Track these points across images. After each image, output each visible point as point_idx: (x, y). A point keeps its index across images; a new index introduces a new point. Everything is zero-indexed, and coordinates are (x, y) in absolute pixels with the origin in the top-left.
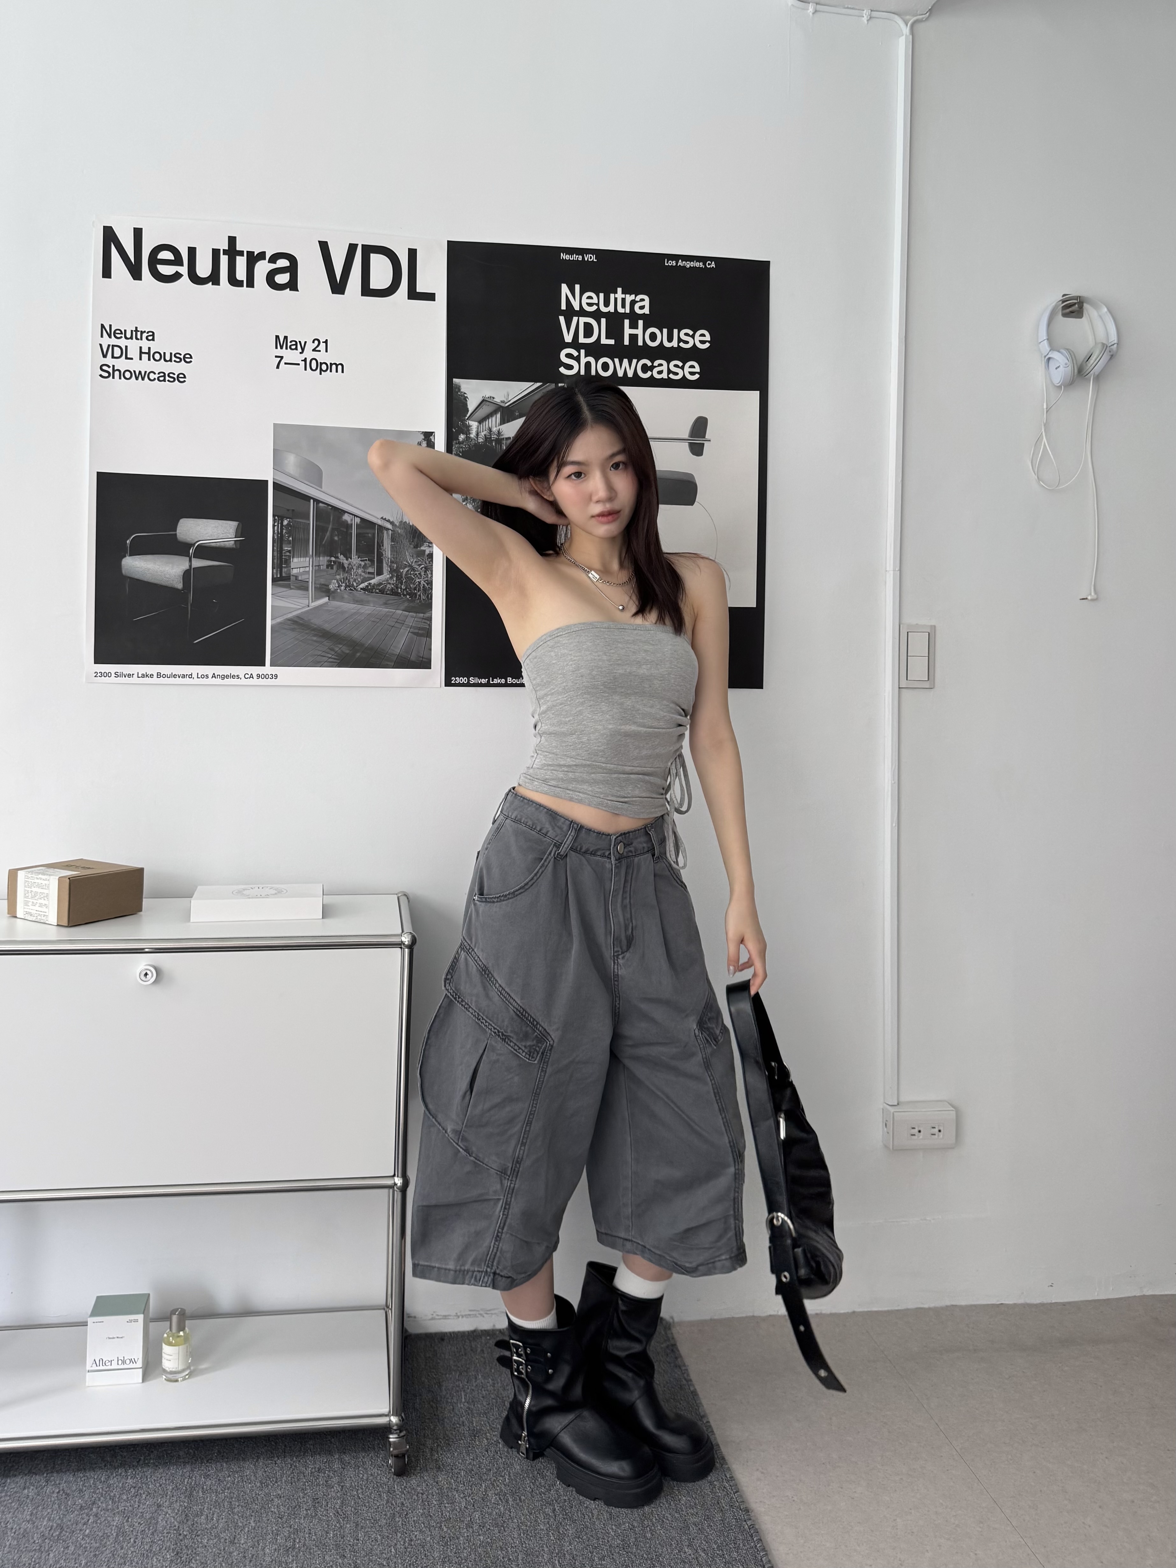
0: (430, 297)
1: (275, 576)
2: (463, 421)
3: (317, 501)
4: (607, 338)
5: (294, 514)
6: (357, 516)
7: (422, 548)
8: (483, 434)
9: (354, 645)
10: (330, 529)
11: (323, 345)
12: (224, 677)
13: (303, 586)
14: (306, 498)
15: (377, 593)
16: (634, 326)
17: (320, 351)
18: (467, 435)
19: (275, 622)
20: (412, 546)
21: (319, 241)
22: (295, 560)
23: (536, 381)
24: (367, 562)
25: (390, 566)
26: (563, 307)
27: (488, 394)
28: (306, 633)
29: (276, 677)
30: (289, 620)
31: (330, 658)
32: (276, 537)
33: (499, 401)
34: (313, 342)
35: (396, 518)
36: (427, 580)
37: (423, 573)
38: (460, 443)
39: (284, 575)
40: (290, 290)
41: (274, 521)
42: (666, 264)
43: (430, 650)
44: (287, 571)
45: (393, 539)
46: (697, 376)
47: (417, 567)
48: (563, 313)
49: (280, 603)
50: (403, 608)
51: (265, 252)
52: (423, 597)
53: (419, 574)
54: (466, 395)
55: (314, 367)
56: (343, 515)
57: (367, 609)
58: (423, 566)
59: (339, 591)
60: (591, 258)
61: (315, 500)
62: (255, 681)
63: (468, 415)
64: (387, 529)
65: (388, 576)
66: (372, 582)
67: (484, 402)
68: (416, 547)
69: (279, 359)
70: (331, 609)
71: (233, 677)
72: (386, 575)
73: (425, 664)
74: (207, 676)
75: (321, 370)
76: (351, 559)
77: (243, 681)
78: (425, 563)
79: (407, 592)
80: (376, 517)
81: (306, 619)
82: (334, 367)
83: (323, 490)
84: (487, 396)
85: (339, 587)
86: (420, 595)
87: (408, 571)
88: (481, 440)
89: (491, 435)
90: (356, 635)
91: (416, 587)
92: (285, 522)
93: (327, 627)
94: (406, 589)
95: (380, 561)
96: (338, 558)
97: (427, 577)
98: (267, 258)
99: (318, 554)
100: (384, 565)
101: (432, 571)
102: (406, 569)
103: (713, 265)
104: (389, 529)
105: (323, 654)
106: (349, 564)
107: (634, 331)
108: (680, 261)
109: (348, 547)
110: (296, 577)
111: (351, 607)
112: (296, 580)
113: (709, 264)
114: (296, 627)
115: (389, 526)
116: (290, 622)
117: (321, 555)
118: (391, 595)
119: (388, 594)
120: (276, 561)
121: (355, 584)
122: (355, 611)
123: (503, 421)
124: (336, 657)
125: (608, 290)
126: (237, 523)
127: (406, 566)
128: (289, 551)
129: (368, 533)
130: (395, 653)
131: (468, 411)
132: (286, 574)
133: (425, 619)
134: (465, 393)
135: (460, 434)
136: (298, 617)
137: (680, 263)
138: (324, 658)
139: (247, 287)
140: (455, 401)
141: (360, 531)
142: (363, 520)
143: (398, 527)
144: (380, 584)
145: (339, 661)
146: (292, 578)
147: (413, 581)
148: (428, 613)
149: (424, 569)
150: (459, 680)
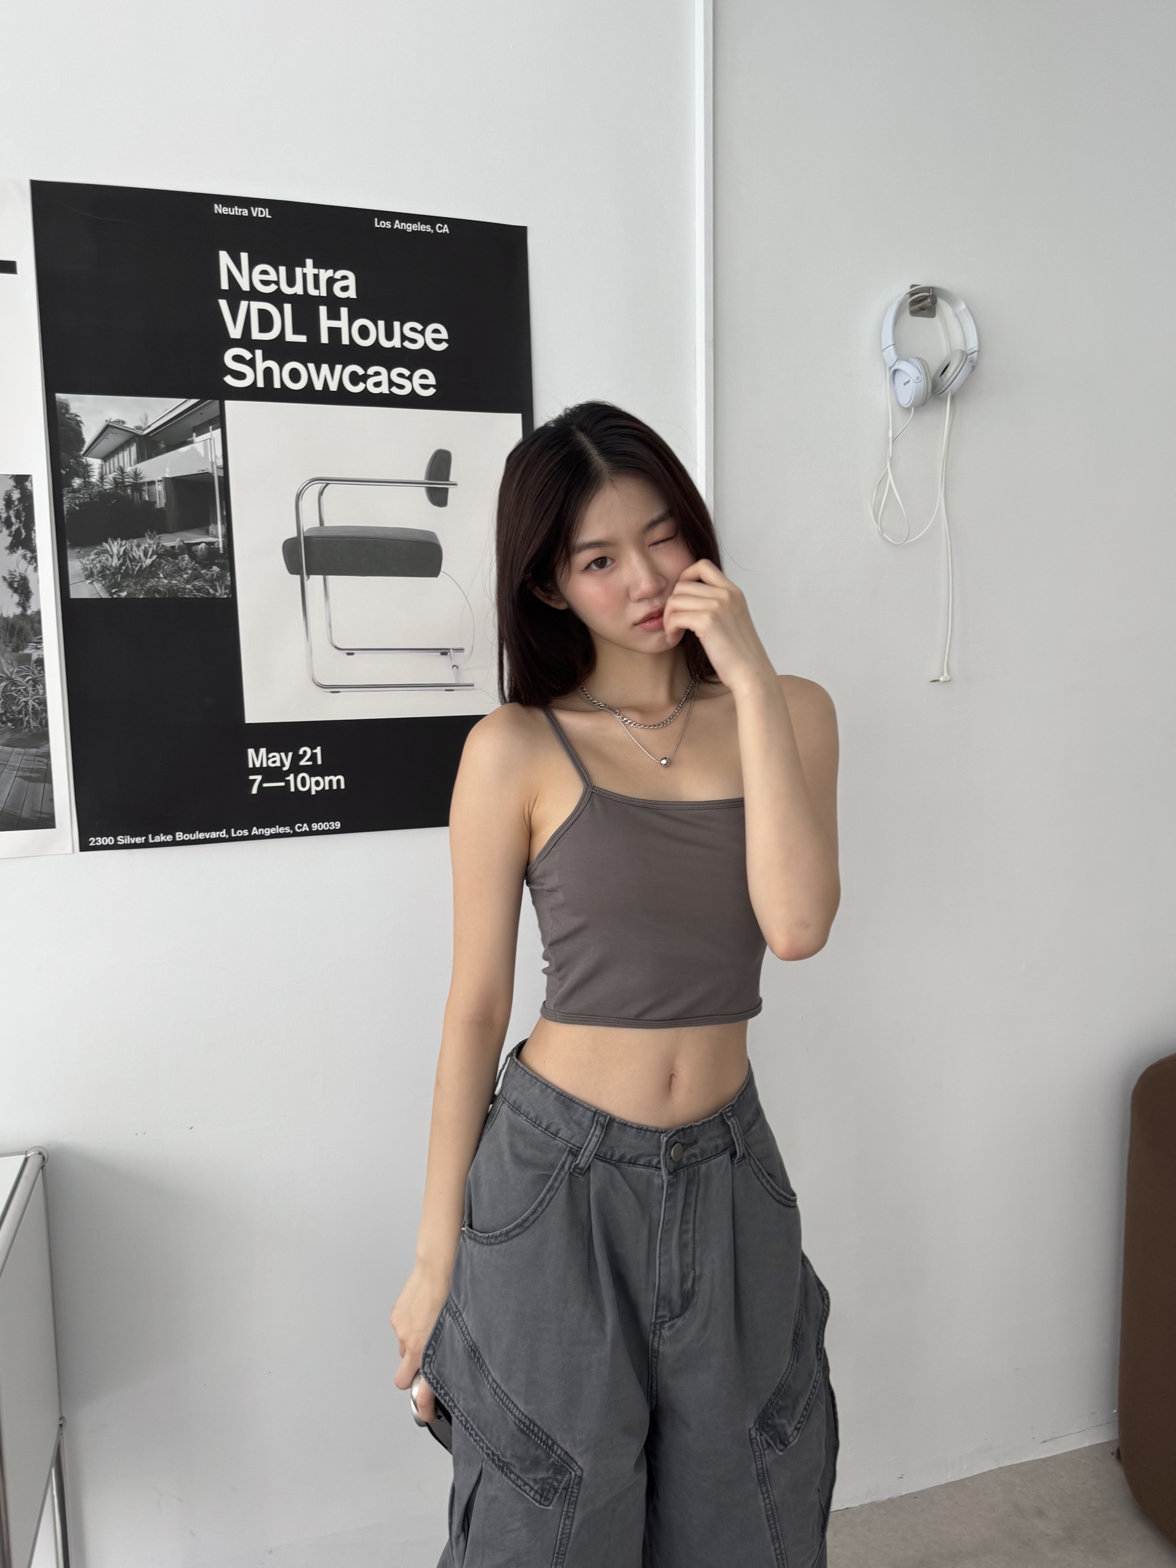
0: (8, 268)
2: (77, 458)
4: (295, 332)
7: (27, 651)
8: (110, 477)
16: (334, 315)
18: (85, 479)
20: (9, 649)
23: (190, 397)
26: (225, 286)
27: (114, 415)
33: (132, 427)
36: (38, 699)
37: (30, 689)
38: (74, 491)
42: (376, 226)
43: (52, 800)
46: (431, 391)
47: (20, 679)
48: (224, 294)
52: (33, 724)
53: (25, 689)
54: (79, 419)
58: (29, 678)
60: (262, 212)
63: (85, 449)
67: (109, 429)
68: (16, 649)
73: (45, 821)
78: (33, 673)
79: (7, 717)
84: (113, 420)
86: (28, 722)
87: (6, 686)
88: (108, 486)
89: (123, 478)
91: (21, 711)
97: (38, 693)
101: (44, 685)
103: (446, 229)
107: (334, 324)
108: (397, 221)
113: (440, 228)
123: (142, 457)
125: (292, 262)
131: (82, 441)
133: (39, 756)
134: (77, 416)
135: (73, 478)
137: (397, 225)
140: (61, 428)
147: (16, 701)
148: (44, 746)
149: (31, 682)
150: (101, 841)
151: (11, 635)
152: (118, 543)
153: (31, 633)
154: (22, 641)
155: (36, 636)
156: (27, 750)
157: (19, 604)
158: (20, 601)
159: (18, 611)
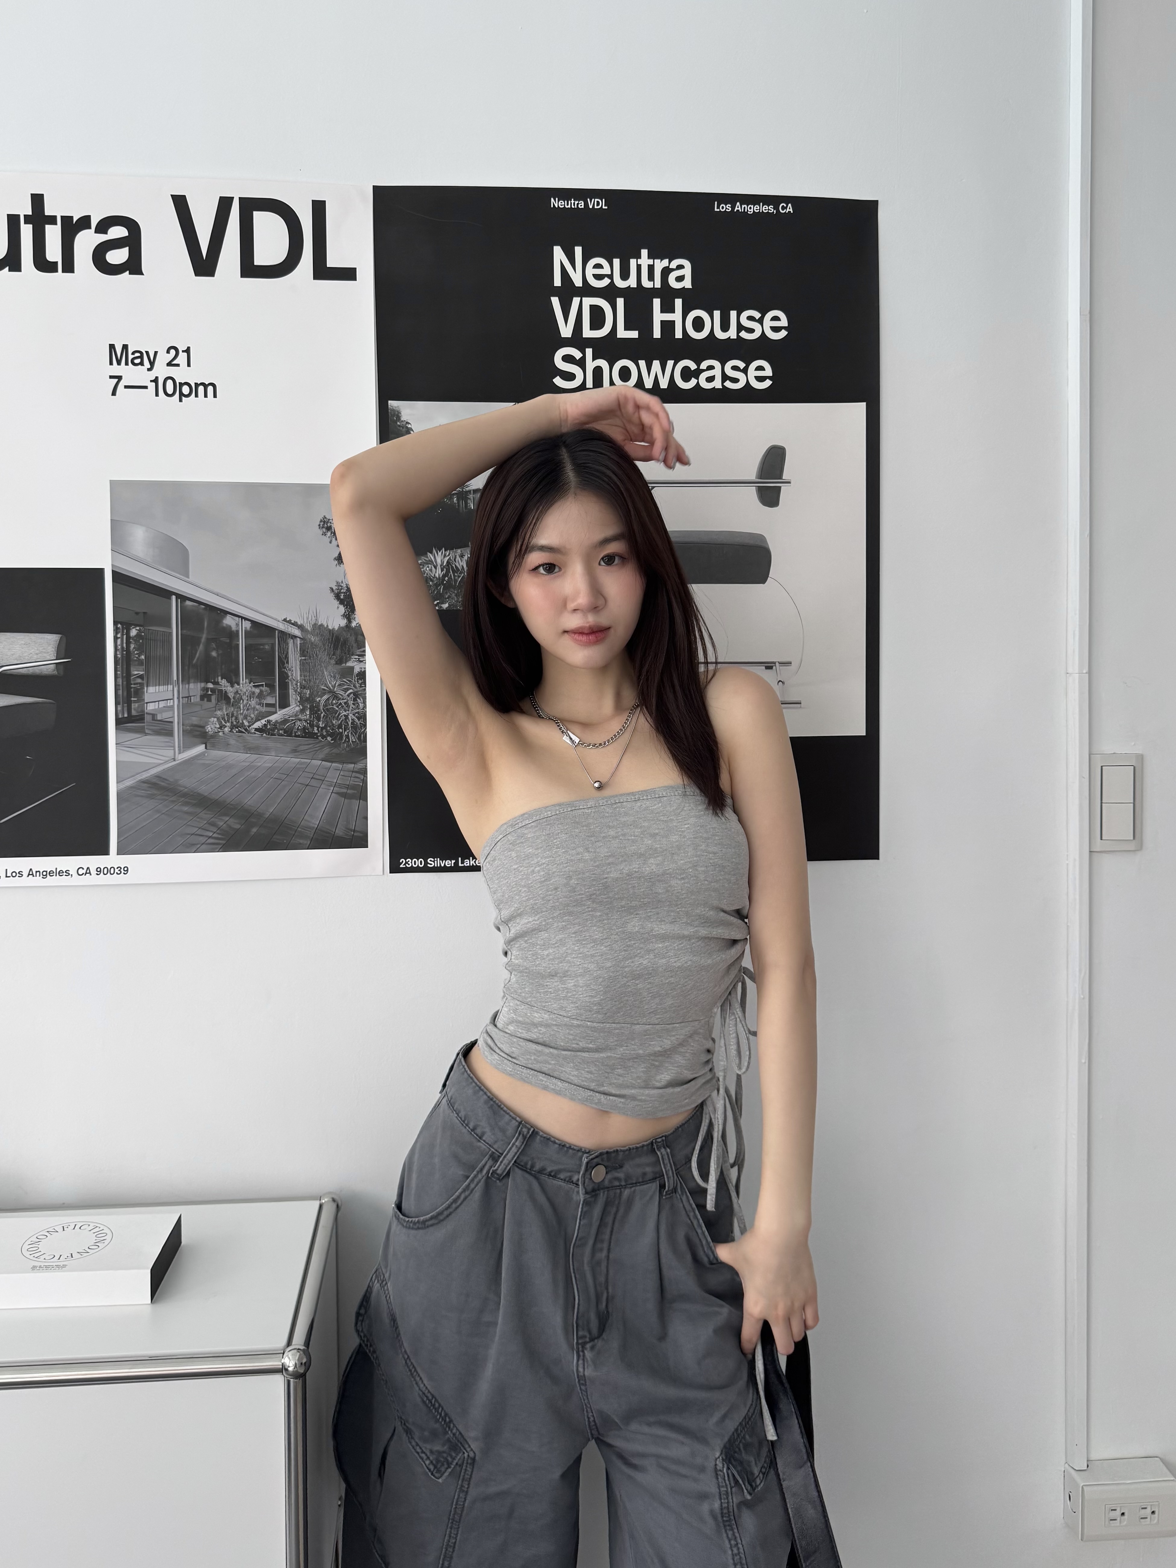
0: (349, 274)
1: (120, 716)
3: (182, 598)
4: (627, 328)
5: (146, 619)
6: (246, 619)
7: (349, 664)
9: (248, 815)
10: (203, 640)
11: (182, 359)
12: (46, 874)
13: (164, 729)
14: (165, 593)
15: (282, 735)
16: (668, 307)
17: (178, 365)
19: (122, 786)
20: (333, 662)
21: (171, 195)
22: (151, 689)
24: (264, 688)
25: (300, 694)
26: (557, 282)
28: (173, 801)
29: (126, 870)
30: (144, 782)
31: (210, 837)
32: (119, 656)
34: (168, 352)
35: (307, 618)
36: (358, 713)
37: (351, 703)
39: (134, 713)
40: (130, 274)
41: (116, 630)
42: (716, 210)
43: (366, 818)
44: (138, 707)
45: (303, 652)
46: (768, 383)
47: (342, 693)
48: (556, 292)
49: (130, 757)
50: (321, 756)
51: (89, 217)
52: (352, 738)
53: (345, 703)
55: (170, 390)
56: (223, 617)
57: (266, 761)
58: (351, 691)
59: (221, 734)
60: (598, 204)
61: (179, 596)
62: (93, 879)
64: (294, 637)
65: (297, 709)
66: (273, 718)
68: (340, 662)
69: (117, 380)
70: (207, 762)
71: (60, 873)
72: (294, 707)
73: (359, 840)
74: (20, 874)
75: (182, 395)
76: (238, 684)
77: (76, 880)
78: (355, 686)
79: (327, 731)
80: (276, 619)
81: (171, 780)
82: (201, 389)
83: (191, 579)
85: (220, 728)
86: (347, 736)
87: (328, 699)
90: (250, 800)
91: (341, 724)
92: (134, 632)
93: (204, 790)
94: (325, 728)
95: (284, 686)
96: (217, 683)
97: (358, 707)
98: (94, 224)
99: (186, 678)
100: (291, 691)
101: (365, 699)
102: (325, 697)
103: (790, 208)
104: (296, 637)
105: (200, 832)
106: (237, 692)
107: (668, 317)
108: (738, 204)
109: (233, 667)
110: (154, 716)
111: (242, 757)
112: (153, 719)
113: (783, 208)
114: (155, 792)
115: (296, 632)
116: (146, 784)
117: (192, 680)
118: (302, 737)
119: (298, 736)
120: (120, 692)
121: (246, 723)
122: (248, 764)
124: (220, 836)
125: (627, 254)
126: (60, 636)
127: (324, 693)
128: (141, 677)
129: (263, 645)
130: (311, 825)
132: (138, 712)
133: (356, 772)
134: (407, 422)
136: (158, 776)
137: (738, 207)
138: (201, 838)
139: (63, 272)
141: (251, 642)
142: (254, 623)
143: (312, 633)
144: (285, 721)
145: (224, 842)
146: (148, 718)
147: (337, 715)
148: (361, 762)
149: (352, 695)
150: (411, 863)
151: (336, 648)
152: (442, 553)
153: (355, 645)
154: (345, 653)
155: (359, 649)
156: (345, 765)
157: (344, 616)
158: (345, 612)
159: (343, 622)
